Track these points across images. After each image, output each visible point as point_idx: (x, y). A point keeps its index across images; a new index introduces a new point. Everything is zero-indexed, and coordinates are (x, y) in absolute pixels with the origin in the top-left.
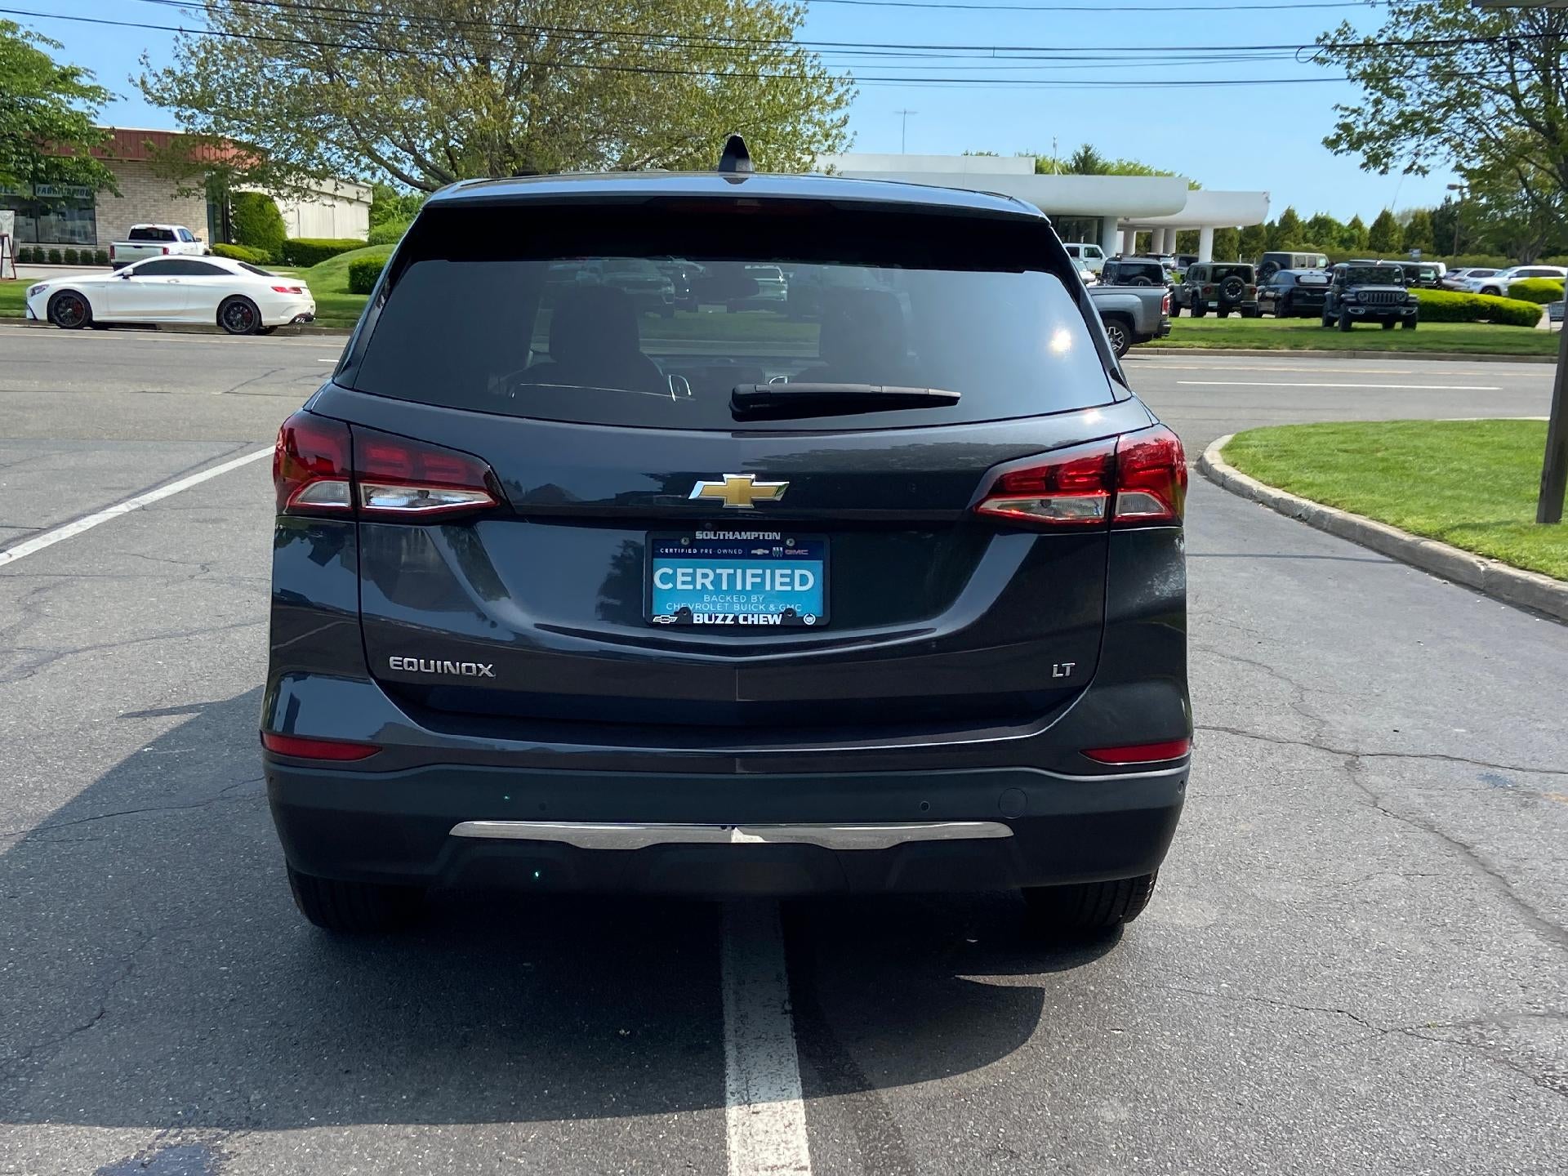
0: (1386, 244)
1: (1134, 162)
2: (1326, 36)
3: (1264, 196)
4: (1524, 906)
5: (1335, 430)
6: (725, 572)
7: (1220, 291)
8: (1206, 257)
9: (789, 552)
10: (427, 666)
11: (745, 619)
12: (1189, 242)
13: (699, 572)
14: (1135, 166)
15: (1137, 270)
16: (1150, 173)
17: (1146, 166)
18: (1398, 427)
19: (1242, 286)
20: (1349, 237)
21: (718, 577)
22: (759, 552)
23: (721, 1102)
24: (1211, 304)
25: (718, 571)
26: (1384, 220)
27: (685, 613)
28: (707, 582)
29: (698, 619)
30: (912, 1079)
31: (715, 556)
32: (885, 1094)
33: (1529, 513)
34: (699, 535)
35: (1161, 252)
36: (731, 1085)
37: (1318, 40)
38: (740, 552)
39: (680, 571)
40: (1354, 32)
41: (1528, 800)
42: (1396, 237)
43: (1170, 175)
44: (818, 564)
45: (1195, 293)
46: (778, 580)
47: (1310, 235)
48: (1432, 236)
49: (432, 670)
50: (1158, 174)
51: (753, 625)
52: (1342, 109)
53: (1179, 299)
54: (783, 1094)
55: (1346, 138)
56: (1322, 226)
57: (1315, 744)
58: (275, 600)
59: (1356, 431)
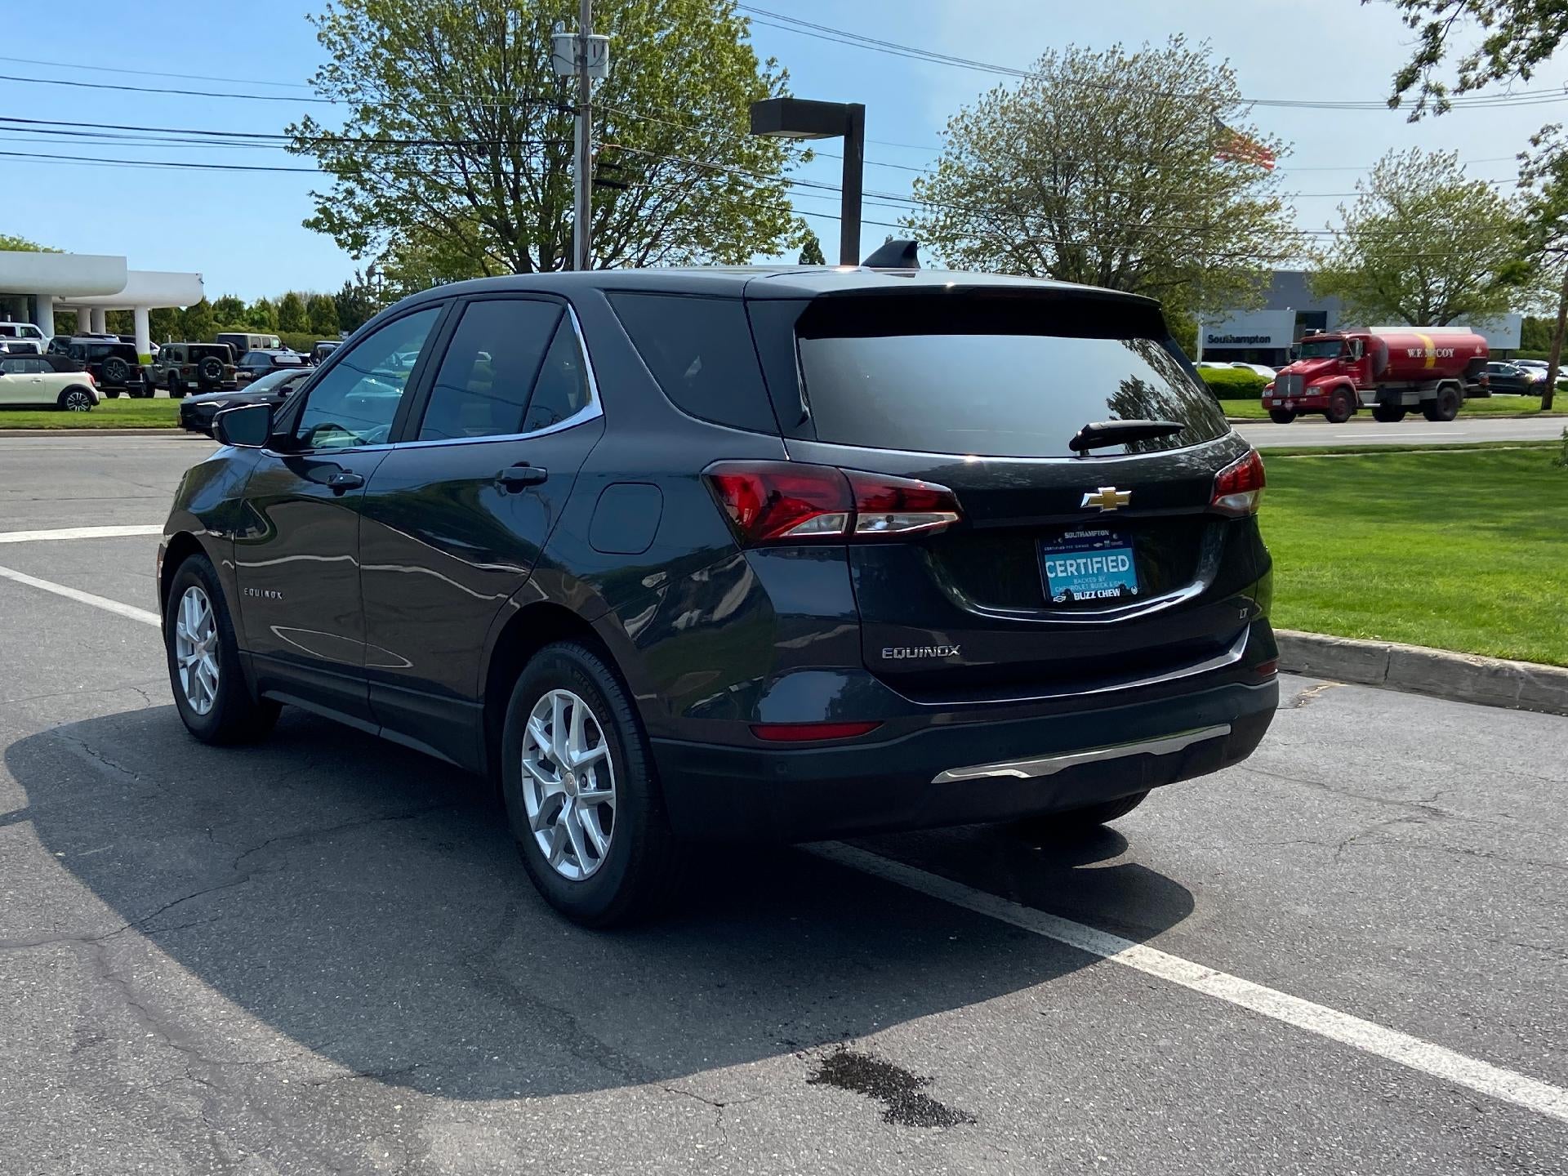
0: (296, 326)
1: (17, 238)
2: (294, 128)
3: (198, 277)
6: (1081, 561)
7: (199, 371)
9: (1114, 544)
10: (912, 653)
11: (1101, 594)
13: (1068, 562)
14: (19, 242)
15: (106, 351)
16: (36, 250)
17: (30, 242)
19: (221, 367)
21: (1078, 565)
22: (1098, 545)
24: (191, 385)
25: (1078, 561)
27: (1069, 594)
28: (1073, 569)
29: (1077, 597)
31: (1074, 550)
34: (1067, 536)
35: (104, 332)
37: (287, 131)
38: (1088, 546)
39: (1058, 563)
40: (318, 126)
42: (304, 319)
43: (61, 252)
44: (1129, 550)
45: (172, 373)
46: (1110, 564)
47: (221, 317)
48: (338, 319)
49: (915, 656)
50: (46, 250)
51: (1106, 598)
52: (316, 196)
53: (152, 379)
55: (325, 221)
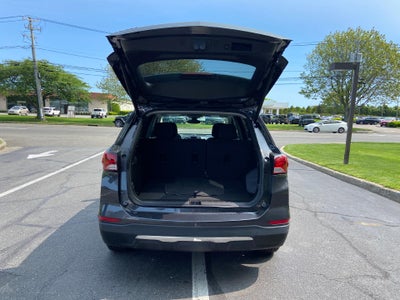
4: (355, 248)
5: (304, 145)
8: (278, 114)
12: (275, 111)
18: (315, 145)
20: (302, 111)
23: (191, 296)
26: (309, 107)
30: (232, 291)
32: (226, 295)
33: (342, 162)
36: (194, 291)
41: (352, 223)
54: (204, 294)
56: (298, 109)
57: (307, 209)
58: (102, 188)
59: (308, 145)
